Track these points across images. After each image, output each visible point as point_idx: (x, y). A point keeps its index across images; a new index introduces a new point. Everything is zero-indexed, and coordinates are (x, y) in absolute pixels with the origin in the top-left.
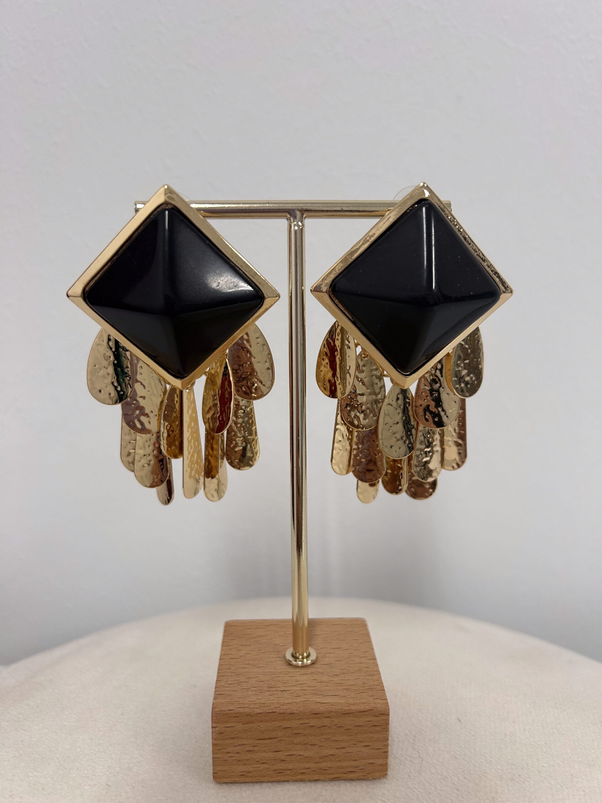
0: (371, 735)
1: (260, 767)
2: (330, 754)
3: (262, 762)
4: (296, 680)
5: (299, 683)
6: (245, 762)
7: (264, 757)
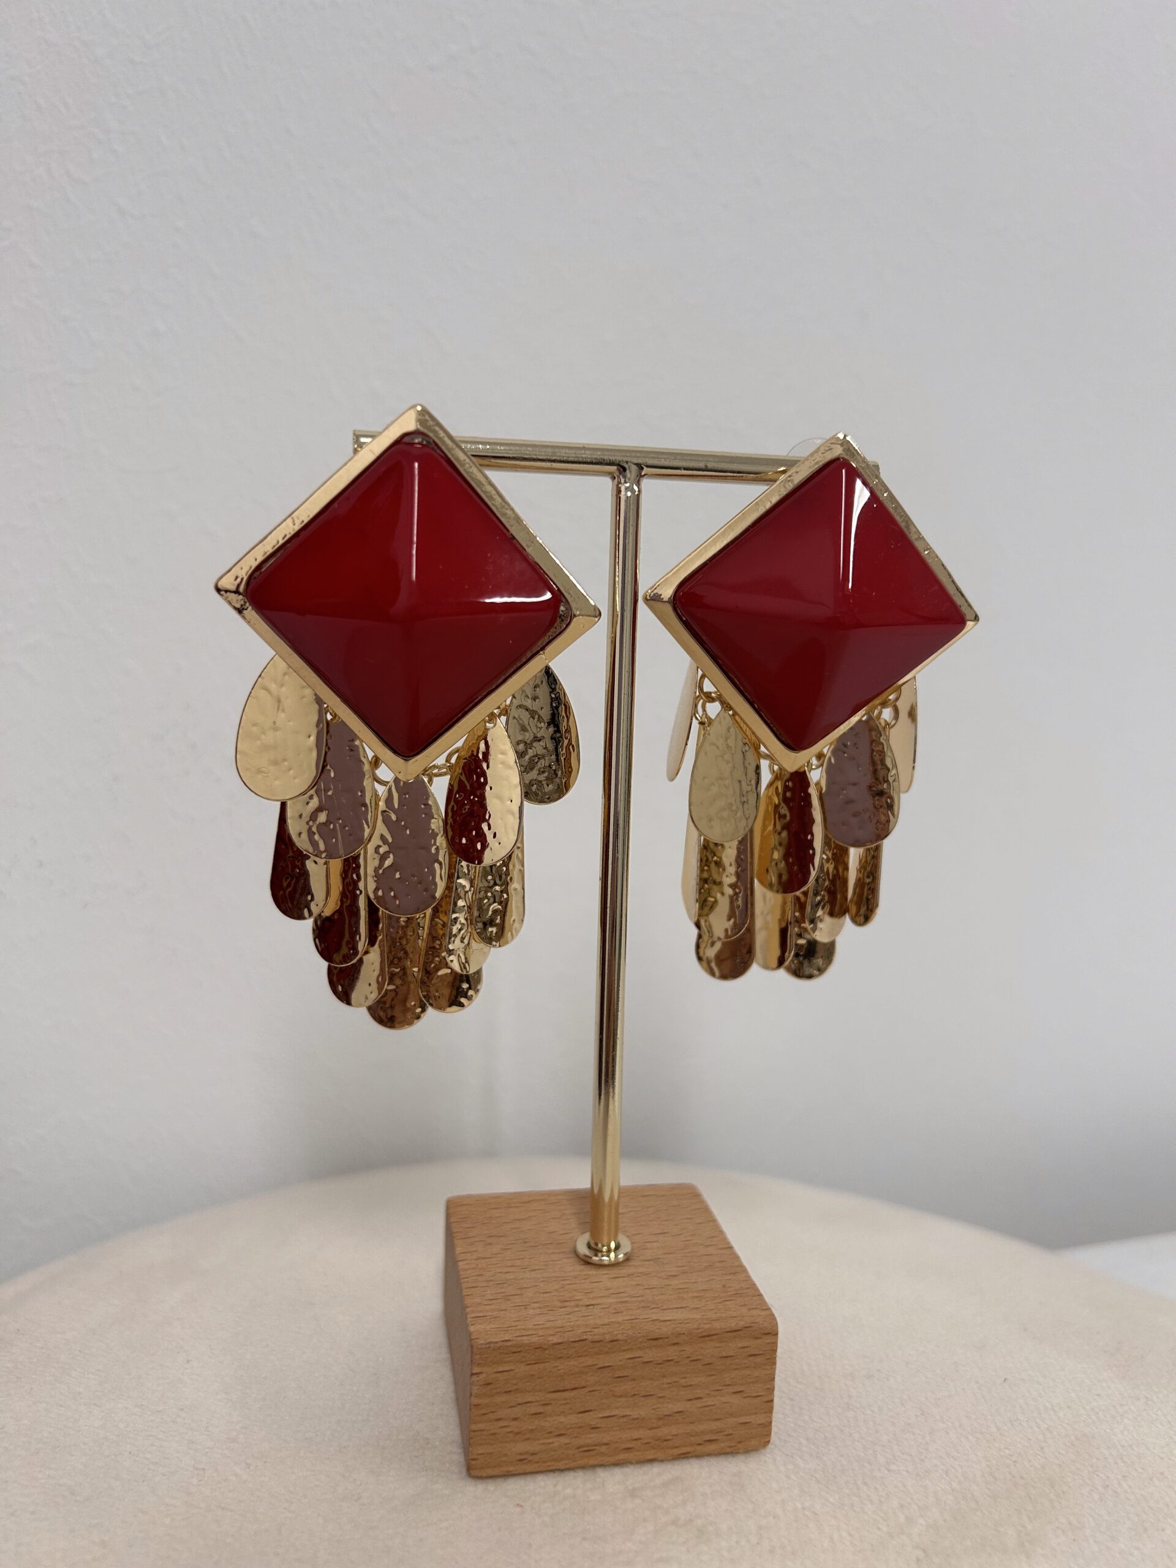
0: (747, 1372)
1: (553, 1443)
2: (676, 1410)
3: (557, 1434)
4: (605, 1287)
5: (611, 1291)
6: (527, 1436)
7: (561, 1423)
